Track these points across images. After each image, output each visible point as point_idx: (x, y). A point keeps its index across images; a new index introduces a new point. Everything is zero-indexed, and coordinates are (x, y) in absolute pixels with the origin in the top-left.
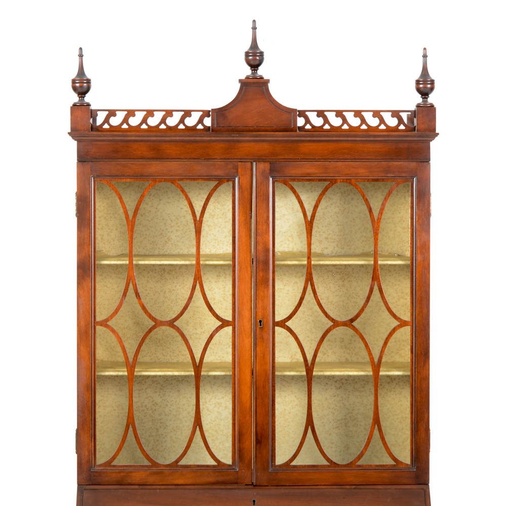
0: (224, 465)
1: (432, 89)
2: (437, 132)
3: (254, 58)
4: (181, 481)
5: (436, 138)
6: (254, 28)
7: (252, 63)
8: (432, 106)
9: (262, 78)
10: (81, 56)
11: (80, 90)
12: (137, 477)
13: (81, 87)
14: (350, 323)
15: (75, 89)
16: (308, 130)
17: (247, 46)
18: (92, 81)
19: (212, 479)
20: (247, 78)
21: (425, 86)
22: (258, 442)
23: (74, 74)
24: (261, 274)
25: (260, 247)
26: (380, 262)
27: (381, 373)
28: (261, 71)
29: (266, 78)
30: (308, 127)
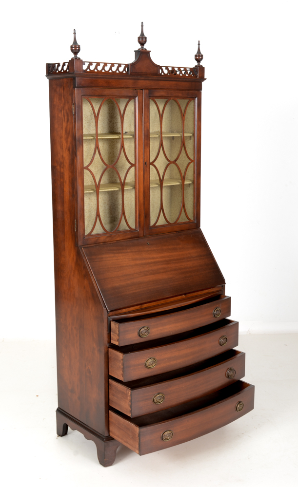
0: (133, 229)
1: (202, 59)
2: (205, 78)
3: (142, 40)
4: (118, 239)
5: (205, 81)
6: (142, 26)
7: (141, 42)
8: (202, 66)
9: (146, 50)
10: (75, 33)
11: (74, 51)
12: (102, 239)
13: (76, 49)
14: (175, 162)
15: (72, 50)
16: (163, 75)
17: (139, 34)
18: (81, 47)
19: (129, 236)
20: (139, 49)
21: (199, 57)
22: (145, 217)
23: (71, 43)
24: (146, 141)
25: (146, 129)
26: (185, 135)
27: (185, 183)
28: (145, 46)
29: (148, 50)
30: (163, 74)
